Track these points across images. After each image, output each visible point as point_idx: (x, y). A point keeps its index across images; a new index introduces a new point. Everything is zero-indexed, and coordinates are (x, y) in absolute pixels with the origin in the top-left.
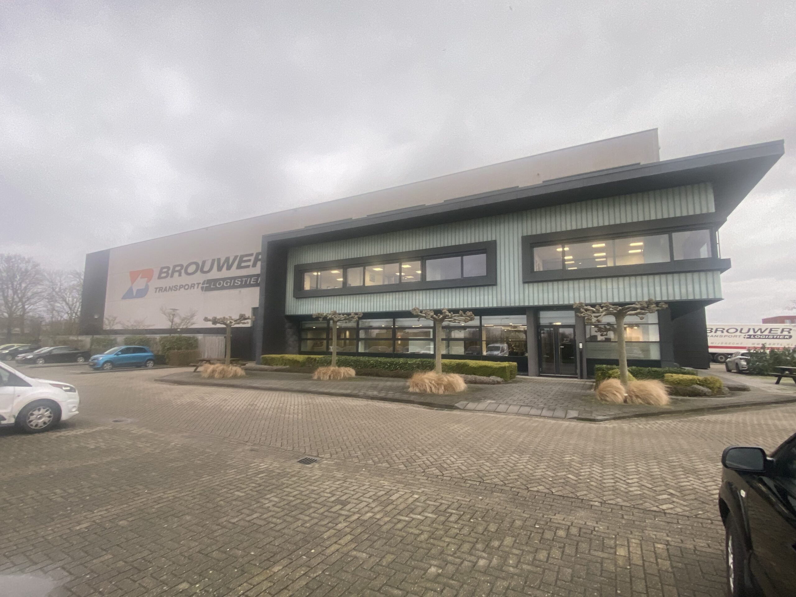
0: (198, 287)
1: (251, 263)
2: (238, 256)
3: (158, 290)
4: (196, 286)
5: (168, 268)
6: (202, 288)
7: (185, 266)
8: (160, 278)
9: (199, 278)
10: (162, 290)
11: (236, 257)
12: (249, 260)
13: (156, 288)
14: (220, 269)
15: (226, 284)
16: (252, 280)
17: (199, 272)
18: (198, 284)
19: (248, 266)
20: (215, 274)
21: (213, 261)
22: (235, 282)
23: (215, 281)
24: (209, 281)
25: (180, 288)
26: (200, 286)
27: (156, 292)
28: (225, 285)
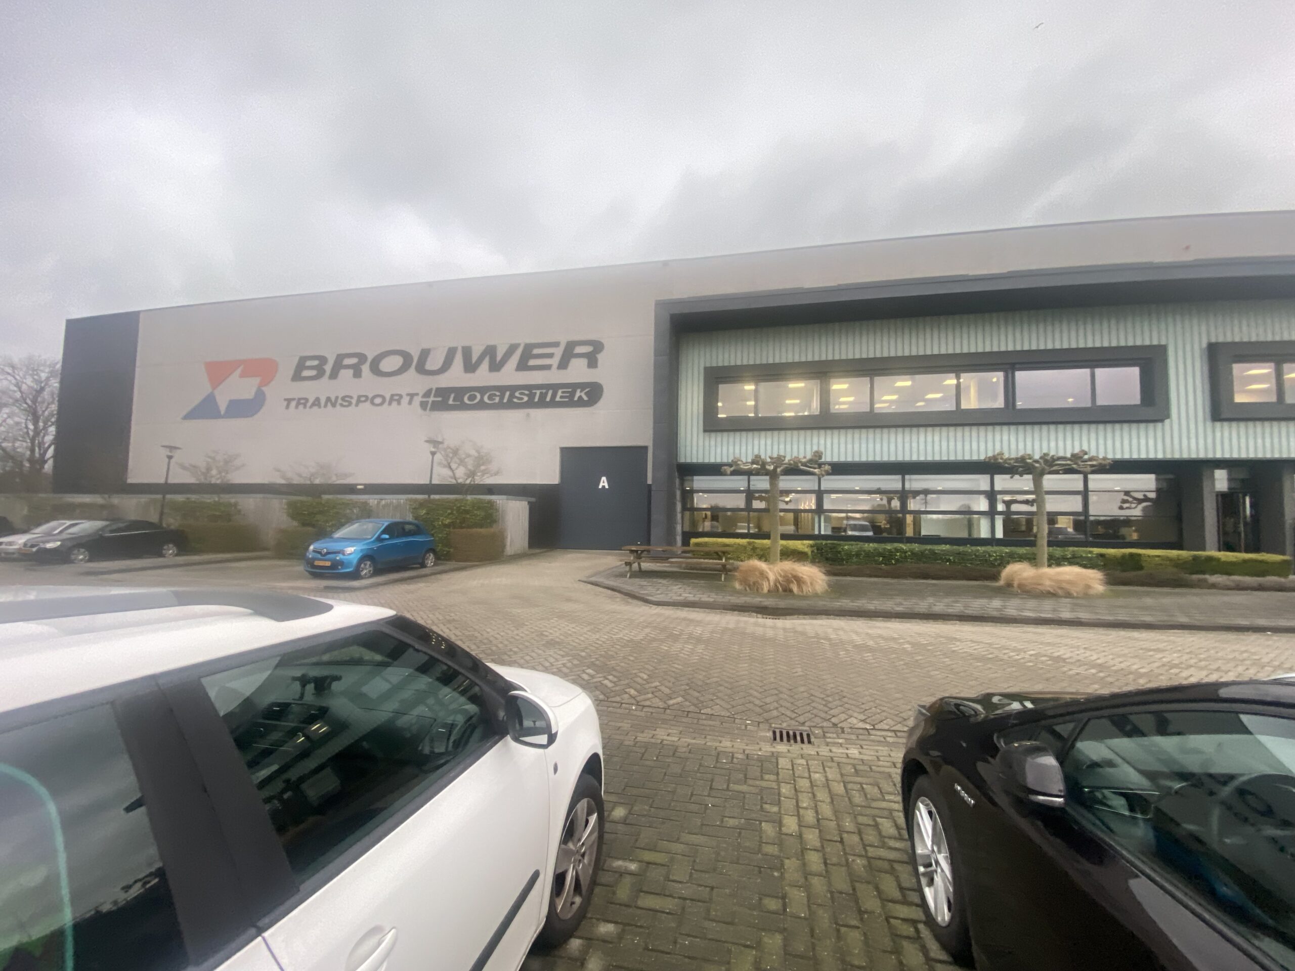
0: (410, 403)
1: (555, 362)
2: (519, 345)
3: (293, 404)
4: (405, 400)
5: (323, 360)
6: (423, 405)
7: (370, 358)
8: (297, 376)
9: (412, 382)
10: (305, 406)
11: (512, 349)
12: (551, 356)
13: (289, 401)
14: (470, 367)
15: (490, 398)
16: (560, 393)
17: (412, 370)
18: (412, 396)
19: (548, 367)
20: (456, 377)
21: (451, 353)
22: (512, 396)
23: (459, 392)
24: (443, 392)
25: (359, 401)
26: (417, 400)
27: (287, 407)
28: (486, 399)
